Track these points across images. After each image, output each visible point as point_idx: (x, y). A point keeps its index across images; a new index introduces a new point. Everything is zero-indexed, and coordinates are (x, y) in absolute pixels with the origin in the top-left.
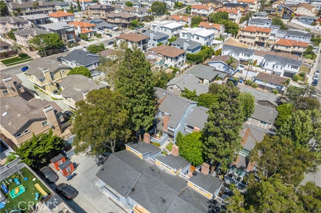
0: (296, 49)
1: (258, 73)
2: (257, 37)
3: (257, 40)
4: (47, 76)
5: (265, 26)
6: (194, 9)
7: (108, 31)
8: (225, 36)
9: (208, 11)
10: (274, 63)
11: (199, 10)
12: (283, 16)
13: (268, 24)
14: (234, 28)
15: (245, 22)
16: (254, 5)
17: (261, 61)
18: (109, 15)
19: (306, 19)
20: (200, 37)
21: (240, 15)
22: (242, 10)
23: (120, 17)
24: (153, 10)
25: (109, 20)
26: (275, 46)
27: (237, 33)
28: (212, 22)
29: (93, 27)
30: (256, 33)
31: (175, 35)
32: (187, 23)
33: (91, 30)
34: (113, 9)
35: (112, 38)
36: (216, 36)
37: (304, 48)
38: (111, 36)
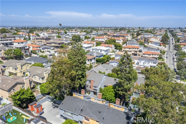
0: (154, 56)
1: (136, 67)
2: (133, 51)
3: (133, 52)
4: (19, 66)
5: (136, 45)
6: (96, 39)
7: (48, 50)
8: (115, 51)
9: (104, 39)
10: (144, 61)
11: (99, 39)
12: (144, 42)
13: (137, 44)
14: (119, 47)
15: (125, 44)
16: (128, 36)
17: (137, 62)
18: (48, 42)
19: (156, 43)
20: (102, 51)
21: (122, 41)
22: (123, 38)
23: (54, 43)
24: (73, 40)
25: (48, 45)
26: (143, 55)
27: (122, 49)
28: (107, 44)
29: (40, 47)
30: (132, 49)
31: (88, 51)
32: (94, 45)
33: (38, 48)
34: (50, 39)
35: (50, 53)
36: (110, 51)
37: (158, 55)
38: (50, 52)
